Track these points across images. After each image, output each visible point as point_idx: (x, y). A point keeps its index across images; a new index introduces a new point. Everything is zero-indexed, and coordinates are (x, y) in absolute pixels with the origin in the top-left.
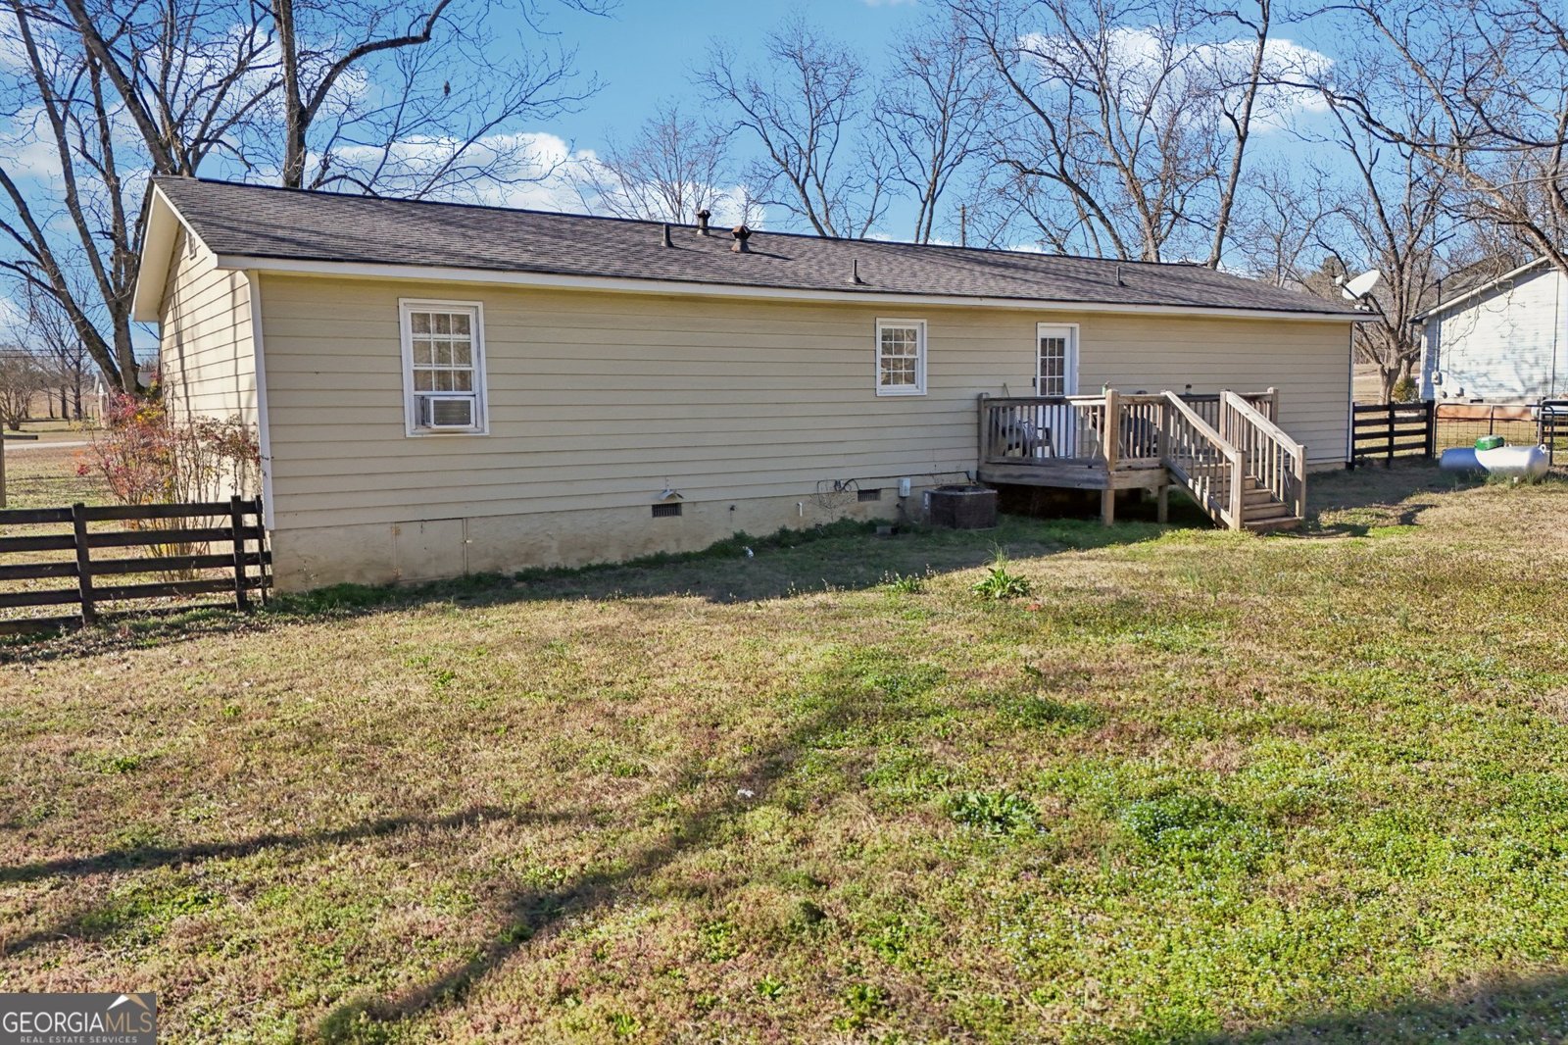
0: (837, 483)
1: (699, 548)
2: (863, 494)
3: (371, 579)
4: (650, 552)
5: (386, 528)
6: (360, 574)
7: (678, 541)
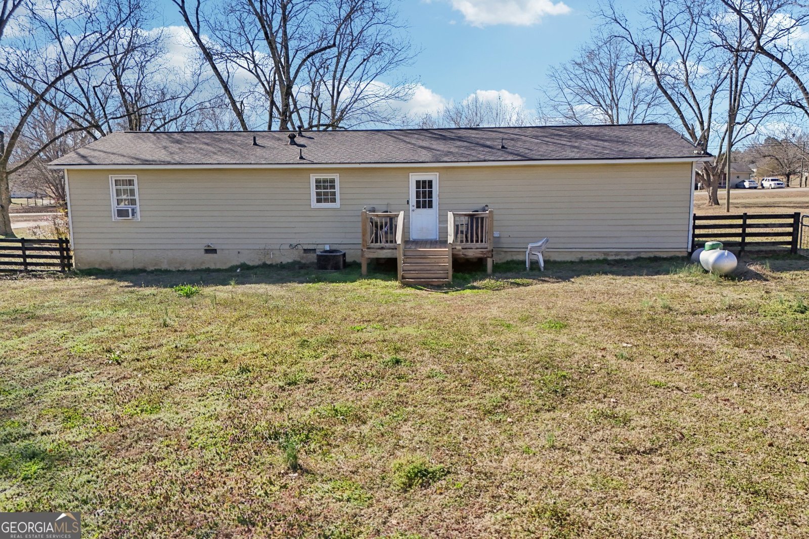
0: (291, 245)
1: (224, 267)
2: (306, 251)
3: (103, 267)
4: (203, 267)
5: (108, 251)
6: (100, 265)
7: (215, 264)
